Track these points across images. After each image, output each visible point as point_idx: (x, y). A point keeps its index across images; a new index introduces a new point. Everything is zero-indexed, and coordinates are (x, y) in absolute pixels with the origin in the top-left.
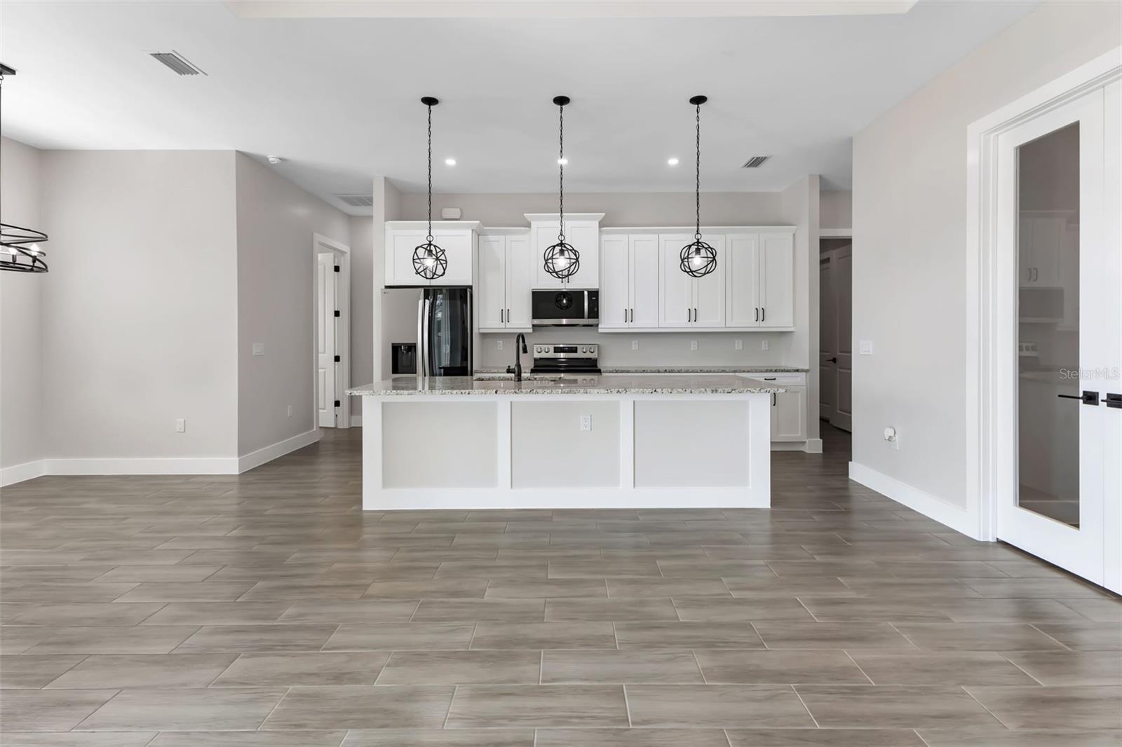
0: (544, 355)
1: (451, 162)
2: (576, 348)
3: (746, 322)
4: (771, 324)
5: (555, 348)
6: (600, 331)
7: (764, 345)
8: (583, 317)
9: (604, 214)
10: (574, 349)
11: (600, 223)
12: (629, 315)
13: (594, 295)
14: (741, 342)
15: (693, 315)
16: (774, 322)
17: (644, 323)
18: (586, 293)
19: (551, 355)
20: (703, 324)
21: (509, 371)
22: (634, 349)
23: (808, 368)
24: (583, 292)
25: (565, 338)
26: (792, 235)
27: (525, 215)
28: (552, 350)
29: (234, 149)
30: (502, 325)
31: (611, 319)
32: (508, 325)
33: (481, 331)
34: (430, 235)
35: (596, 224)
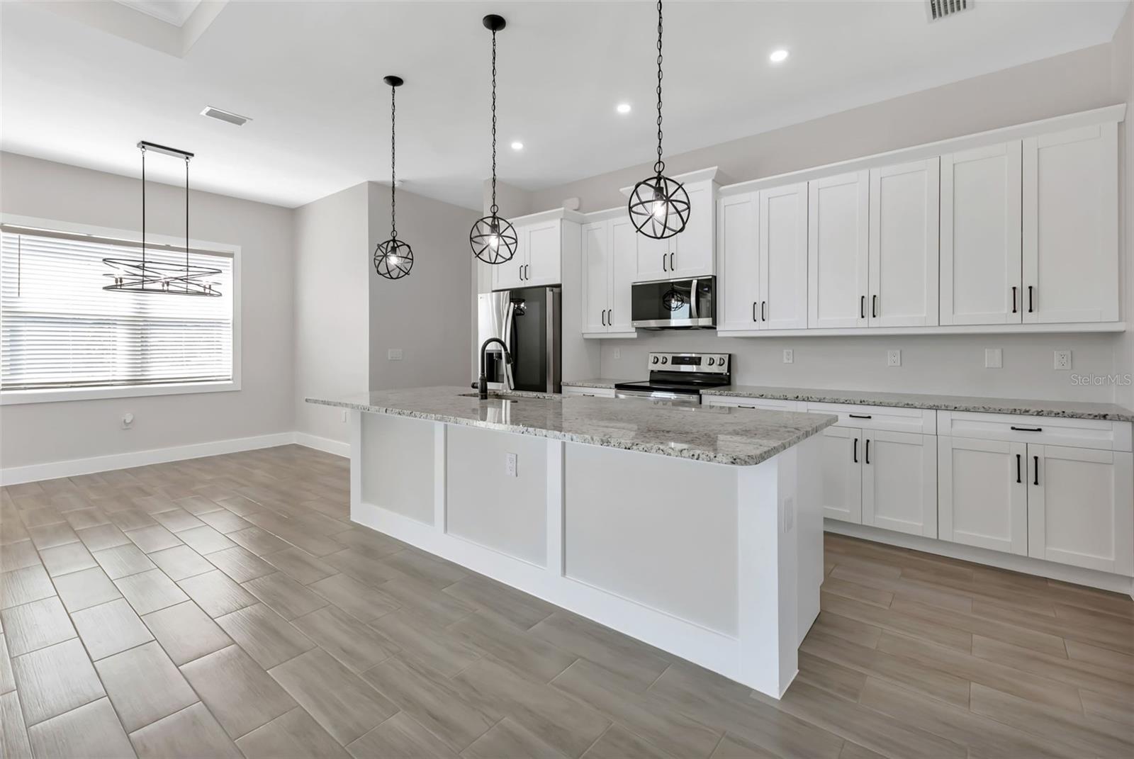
0: (659, 367)
1: (517, 146)
2: (700, 358)
3: (980, 315)
4: (1050, 317)
5: (673, 357)
6: (720, 334)
9: (716, 168)
10: (697, 360)
11: (713, 181)
12: (760, 311)
13: (711, 284)
15: (870, 306)
16: (1060, 313)
17: (789, 321)
18: (692, 283)
19: (669, 367)
20: (887, 322)
21: (474, 386)
22: (786, 361)
25: (685, 345)
27: (621, 190)
28: (670, 361)
29: (365, 180)
30: (605, 329)
31: (733, 318)
32: (610, 329)
33: (586, 336)
34: (394, 230)
35: (709, 183)
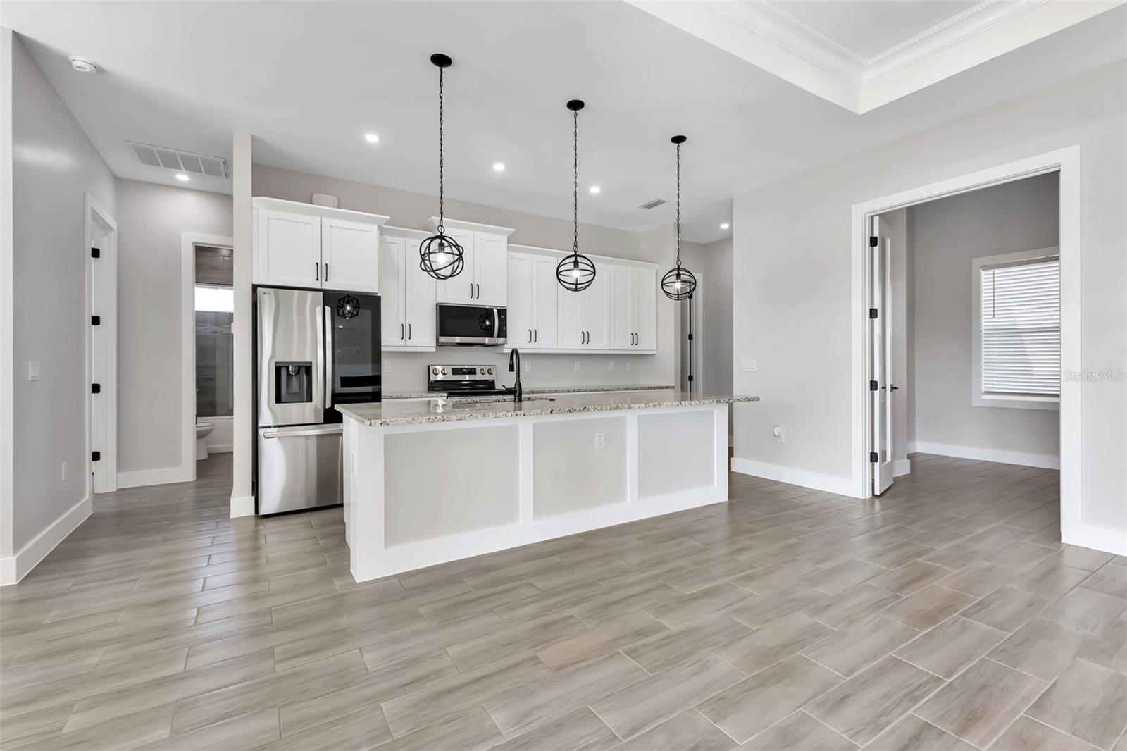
0: (441, 378)
2: (475, 369)
3: (624, 346)
4: (642, 348)
5: (454, 369)
7: (629, 366)
8: (491, 336)
9: (515, 230)
10: (473, 371)
11: (508, 238)
12: (533, 336)
13: (503, 312)
14: (612, 363)
15: (586, 337)
16: (646, 346)
17: (546, 344)
18: (495, 310)
19: (448, 377)
20: (596, 346)
22: (527, 369)
23: (673, 385)
24: (492, 309)
25: (466, 358)
26: (655, 272)
28: (450, 372)
30: (402, 343)
31: (516, 339)
32: (409, 343)
35: (505, 239)
